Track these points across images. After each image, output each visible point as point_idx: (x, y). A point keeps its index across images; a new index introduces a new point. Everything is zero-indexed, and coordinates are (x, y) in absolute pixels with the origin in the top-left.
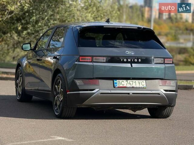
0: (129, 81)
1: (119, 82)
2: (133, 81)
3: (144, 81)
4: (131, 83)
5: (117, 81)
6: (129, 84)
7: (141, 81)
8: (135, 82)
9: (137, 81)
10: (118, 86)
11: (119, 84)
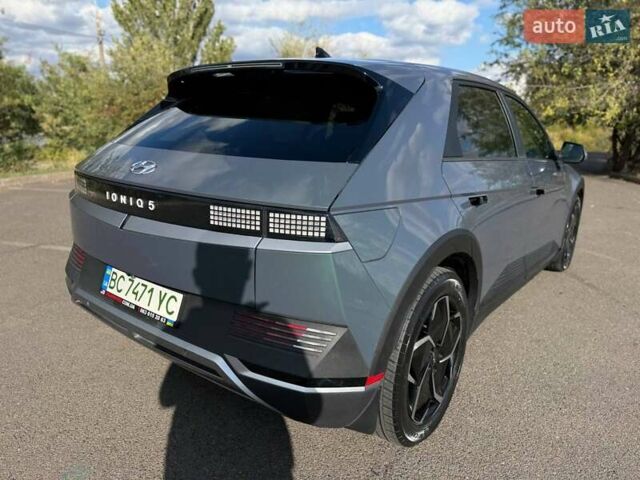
0: (137, 280)
1: (114, 277)
2: (146, 286)
3: (180, 297)
4: (140, 289)
5: (114, 270)
6: (133, 293)
7: (170, 293)
8: (152, 290)
9: (158, 289)
10: (109, 290)
11: (112, 284)
